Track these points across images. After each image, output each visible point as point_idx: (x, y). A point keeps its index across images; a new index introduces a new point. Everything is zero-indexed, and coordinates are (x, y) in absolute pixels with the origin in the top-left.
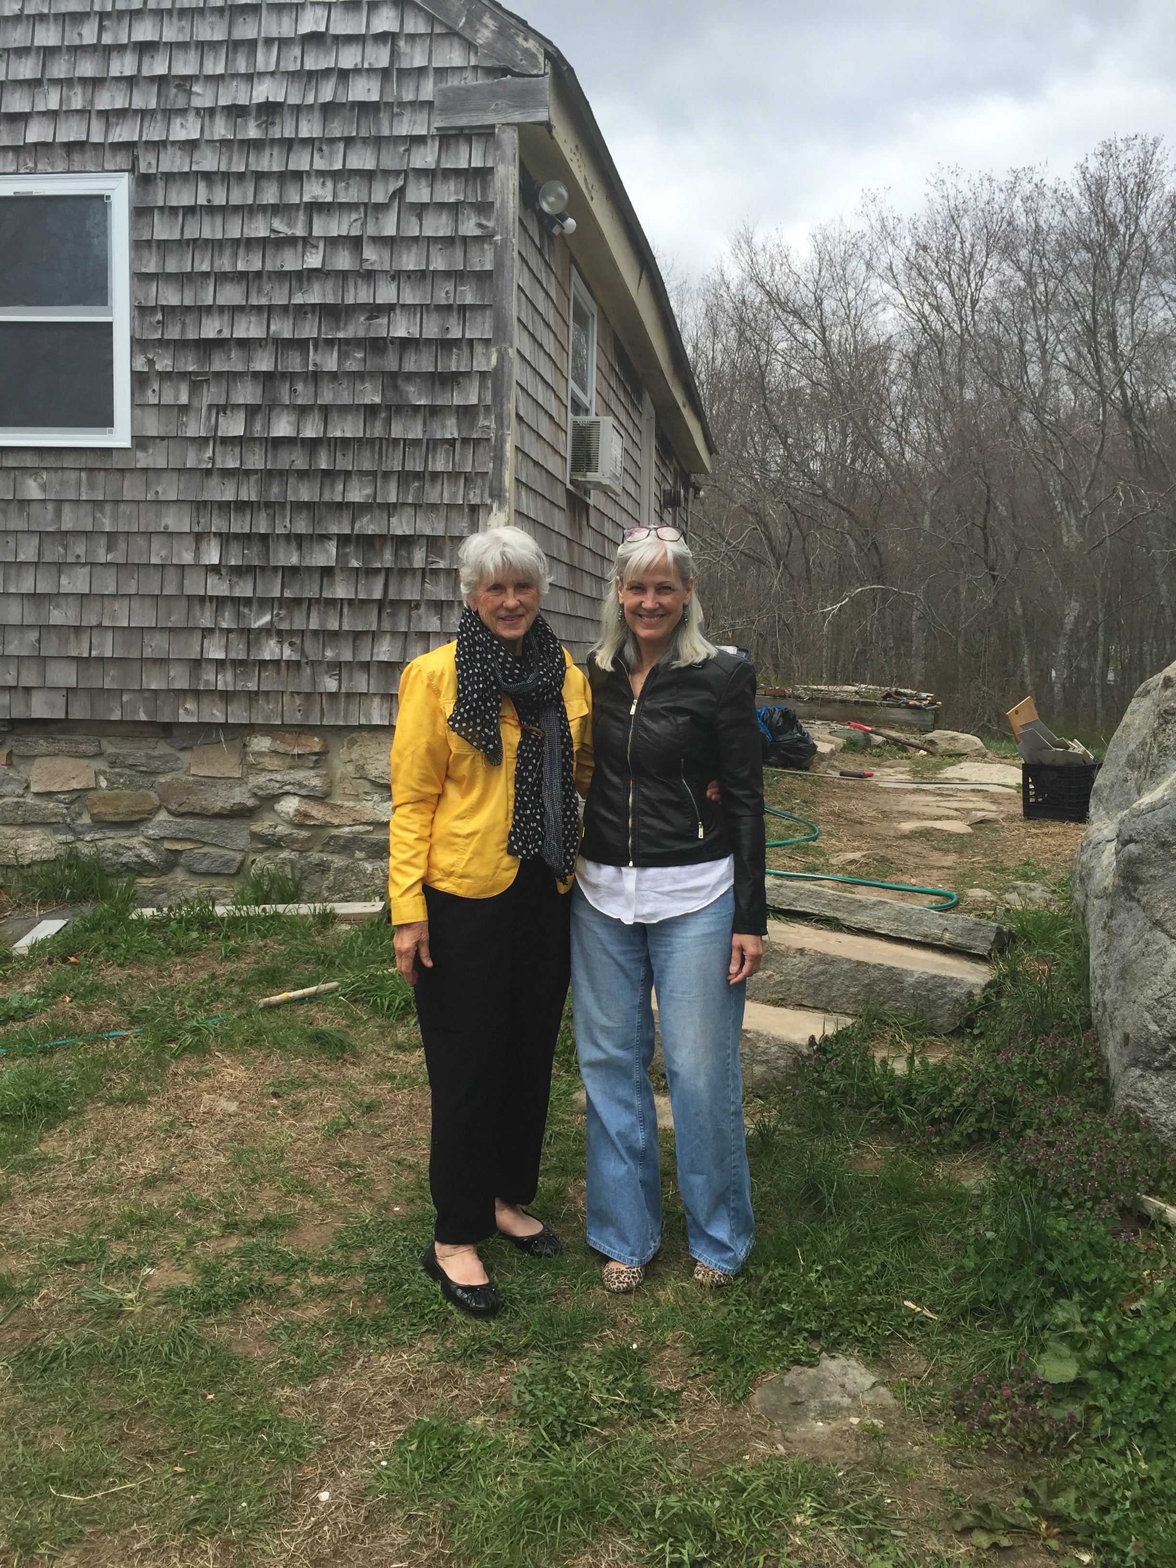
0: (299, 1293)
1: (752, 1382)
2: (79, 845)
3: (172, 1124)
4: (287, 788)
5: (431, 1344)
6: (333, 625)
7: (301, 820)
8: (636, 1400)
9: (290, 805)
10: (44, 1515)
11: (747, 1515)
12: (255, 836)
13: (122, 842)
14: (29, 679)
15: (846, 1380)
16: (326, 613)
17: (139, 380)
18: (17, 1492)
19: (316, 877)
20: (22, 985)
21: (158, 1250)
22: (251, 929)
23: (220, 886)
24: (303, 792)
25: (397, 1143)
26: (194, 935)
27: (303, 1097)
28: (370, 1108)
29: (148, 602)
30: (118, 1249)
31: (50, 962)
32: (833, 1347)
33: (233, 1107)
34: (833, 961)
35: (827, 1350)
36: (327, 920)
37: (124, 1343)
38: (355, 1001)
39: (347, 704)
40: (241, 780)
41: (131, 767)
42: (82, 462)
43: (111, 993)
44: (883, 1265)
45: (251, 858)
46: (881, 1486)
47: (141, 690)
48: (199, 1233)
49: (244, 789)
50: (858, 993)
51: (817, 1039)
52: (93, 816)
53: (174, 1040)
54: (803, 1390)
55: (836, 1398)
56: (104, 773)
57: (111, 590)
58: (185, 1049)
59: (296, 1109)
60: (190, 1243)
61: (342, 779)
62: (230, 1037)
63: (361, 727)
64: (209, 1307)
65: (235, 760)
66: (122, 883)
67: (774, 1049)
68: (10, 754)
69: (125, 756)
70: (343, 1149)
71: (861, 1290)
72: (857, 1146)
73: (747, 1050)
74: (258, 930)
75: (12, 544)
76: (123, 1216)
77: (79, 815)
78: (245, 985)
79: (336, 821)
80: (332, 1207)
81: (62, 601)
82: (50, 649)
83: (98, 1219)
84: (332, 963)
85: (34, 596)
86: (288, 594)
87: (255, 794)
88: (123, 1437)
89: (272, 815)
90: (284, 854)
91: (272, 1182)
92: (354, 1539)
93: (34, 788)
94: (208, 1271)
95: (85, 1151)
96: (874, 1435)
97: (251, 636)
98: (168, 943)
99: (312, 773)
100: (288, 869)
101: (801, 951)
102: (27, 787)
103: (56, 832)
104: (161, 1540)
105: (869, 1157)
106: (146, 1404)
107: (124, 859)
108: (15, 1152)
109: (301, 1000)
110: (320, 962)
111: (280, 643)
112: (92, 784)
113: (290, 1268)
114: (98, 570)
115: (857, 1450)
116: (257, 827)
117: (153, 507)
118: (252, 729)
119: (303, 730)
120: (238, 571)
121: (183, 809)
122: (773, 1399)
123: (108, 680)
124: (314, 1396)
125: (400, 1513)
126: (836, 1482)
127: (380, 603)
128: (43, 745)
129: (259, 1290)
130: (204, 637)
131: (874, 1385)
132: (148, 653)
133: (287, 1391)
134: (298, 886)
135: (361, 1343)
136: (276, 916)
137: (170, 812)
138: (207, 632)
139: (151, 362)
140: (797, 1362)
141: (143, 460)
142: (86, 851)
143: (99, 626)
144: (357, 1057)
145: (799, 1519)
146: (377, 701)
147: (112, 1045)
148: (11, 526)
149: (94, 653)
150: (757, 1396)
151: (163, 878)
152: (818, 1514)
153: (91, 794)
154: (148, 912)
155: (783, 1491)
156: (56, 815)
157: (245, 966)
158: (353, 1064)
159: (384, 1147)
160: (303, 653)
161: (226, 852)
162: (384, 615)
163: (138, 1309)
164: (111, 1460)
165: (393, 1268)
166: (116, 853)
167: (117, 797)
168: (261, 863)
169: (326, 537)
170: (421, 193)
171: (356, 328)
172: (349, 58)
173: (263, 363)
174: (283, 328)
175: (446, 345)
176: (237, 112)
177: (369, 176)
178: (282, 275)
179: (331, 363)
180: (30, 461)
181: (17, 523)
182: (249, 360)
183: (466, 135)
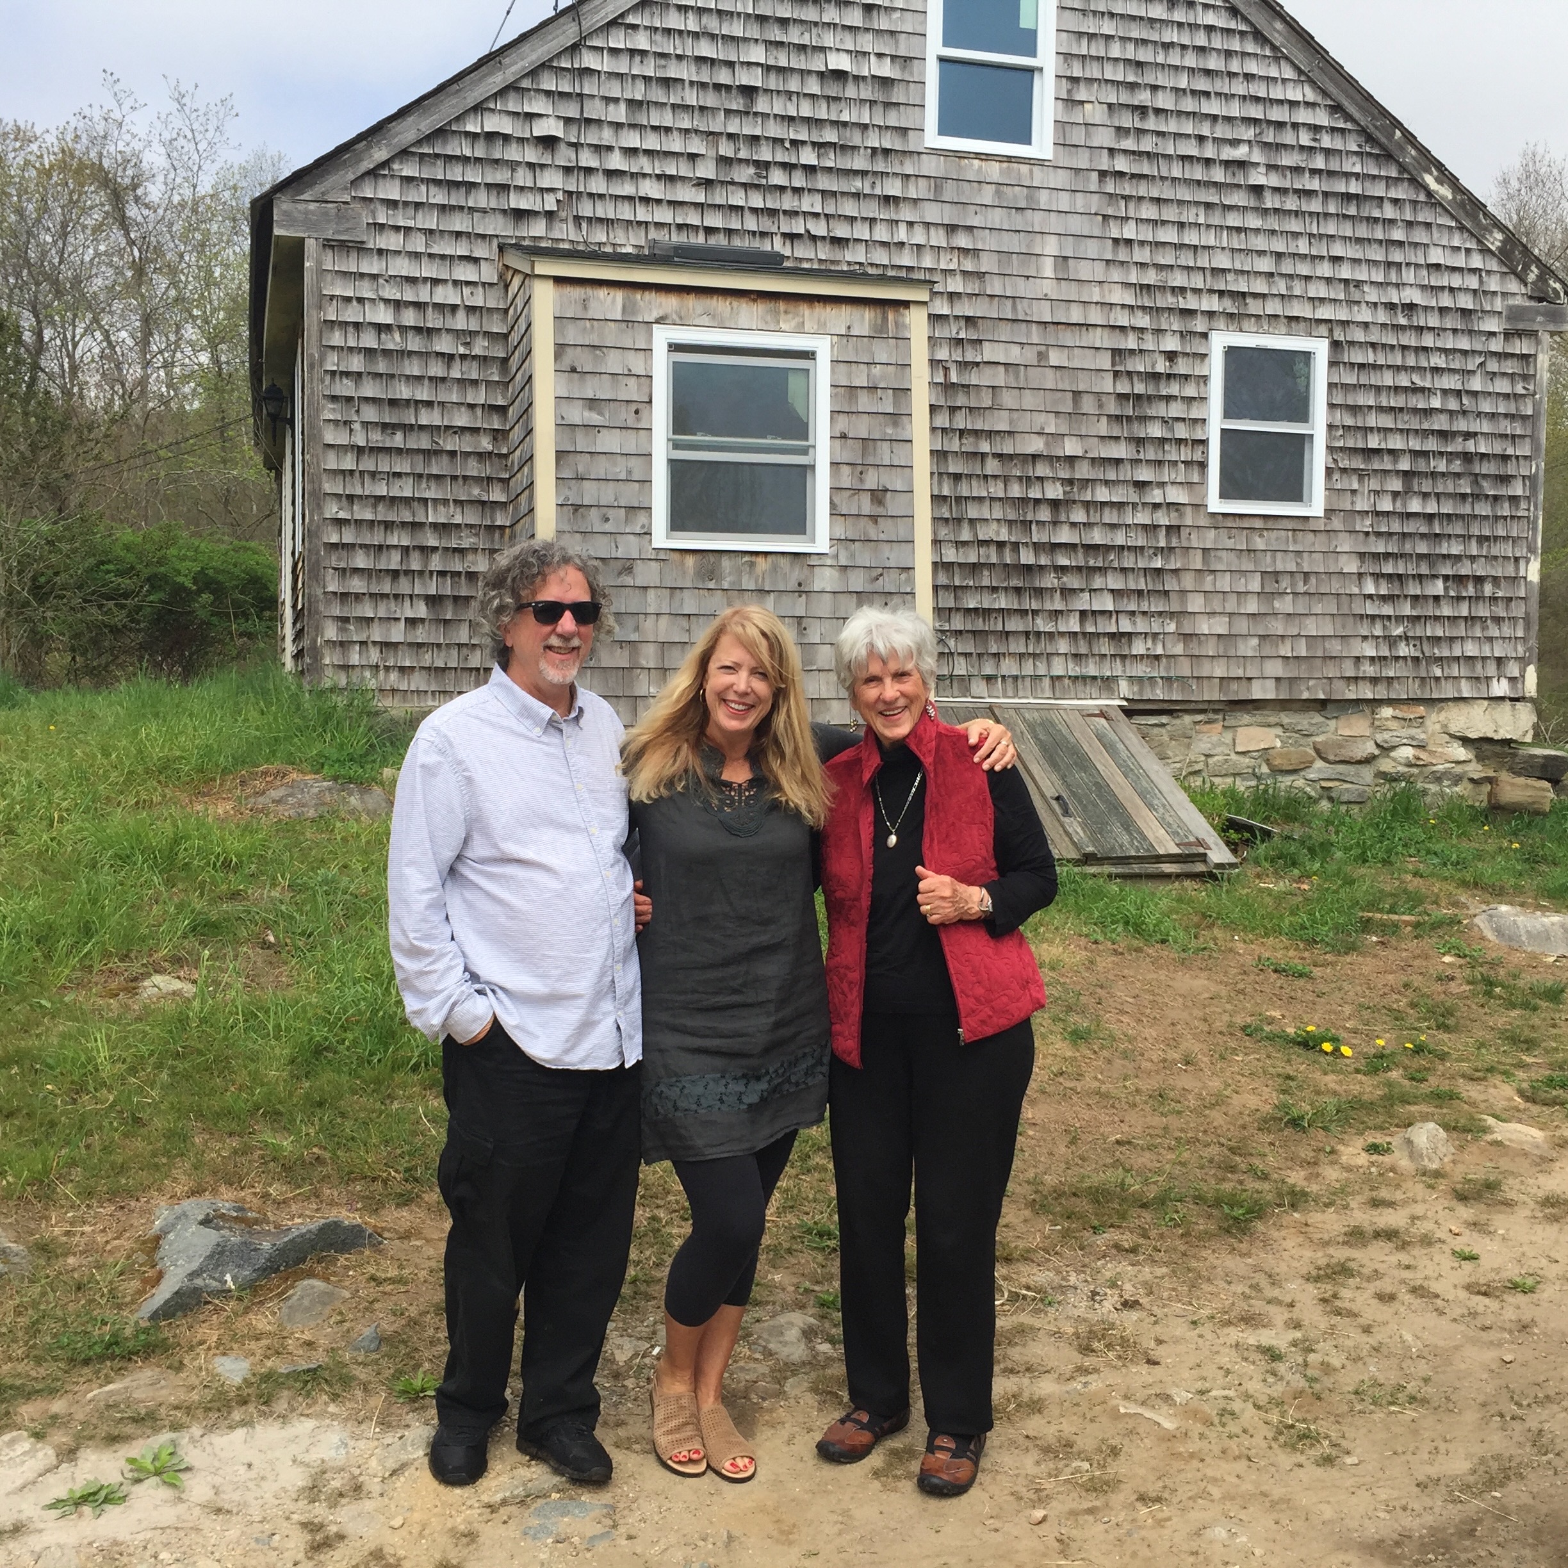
2: (1262, 787)
4: (1403, 741)
6: (1439, 633)
7: (1415, 762)
9: (1404, 752)
13: (1292, 783)
16: (1434, 625)
17: (1328, 472)
24: (1413, 743)
40: (1370, 738)
41: (1298, 731)
42: (1290, 525)
45: (1375, 790)
47: (1322, 678)
49: (1370, 743)
52: (1272, 767)
56: (1279, 736)
57: (1306, 610)
61: (1434, 734)
65: (1367, 723)
68: (1223, 725)
69: (1295, 724)
77: (1262, 766)
79: (1433, 762)
81: (1274, 618)
82: (1266, 651)
85: (1256, 615)
86: (1413, 613)
87: (1378, 746)
89: (1392, 760)
93: (1238, 749)
97: (1392, 641)
99: (1419, 730)
102: (1233, 748)
103: (1246, 779)
111: (1408, 645)
112: (1273, 745)
114: (1298, 598)
119: (1414, 702)
120: (1384, 598)
121: (1335, 759)
127: (1466, 619)
128: (1246, 718)
130: (1362, 641)
137: (1327, 761)
138: (1365, 638)
139: (1336, 461)
141: (1330, 525)
143: (1298, 635)
146: (1463, 682)
148: (1244, 568)
149: (1294, 654)
153: (1270, 751)
156: (1248, 767)
160: (1421, 651)
161: (1358, 787)
162: (1468, 626)
167: (1289, 753)
168: (1384, 792)
169: (1435, 576)
170: (1493, 366)
171: (1457, 446)
172: (1456, 281)
173: (1404, 465)
174: (1415, 444)
175: (1505, 458)
176: (1391, 306)
177: (1465, 353)
178: (1415, 411)
179: (1442, 466)
180: (1258, 524)
181: (1247, 565)
182: (1395, 462)
183: (1519, 334)
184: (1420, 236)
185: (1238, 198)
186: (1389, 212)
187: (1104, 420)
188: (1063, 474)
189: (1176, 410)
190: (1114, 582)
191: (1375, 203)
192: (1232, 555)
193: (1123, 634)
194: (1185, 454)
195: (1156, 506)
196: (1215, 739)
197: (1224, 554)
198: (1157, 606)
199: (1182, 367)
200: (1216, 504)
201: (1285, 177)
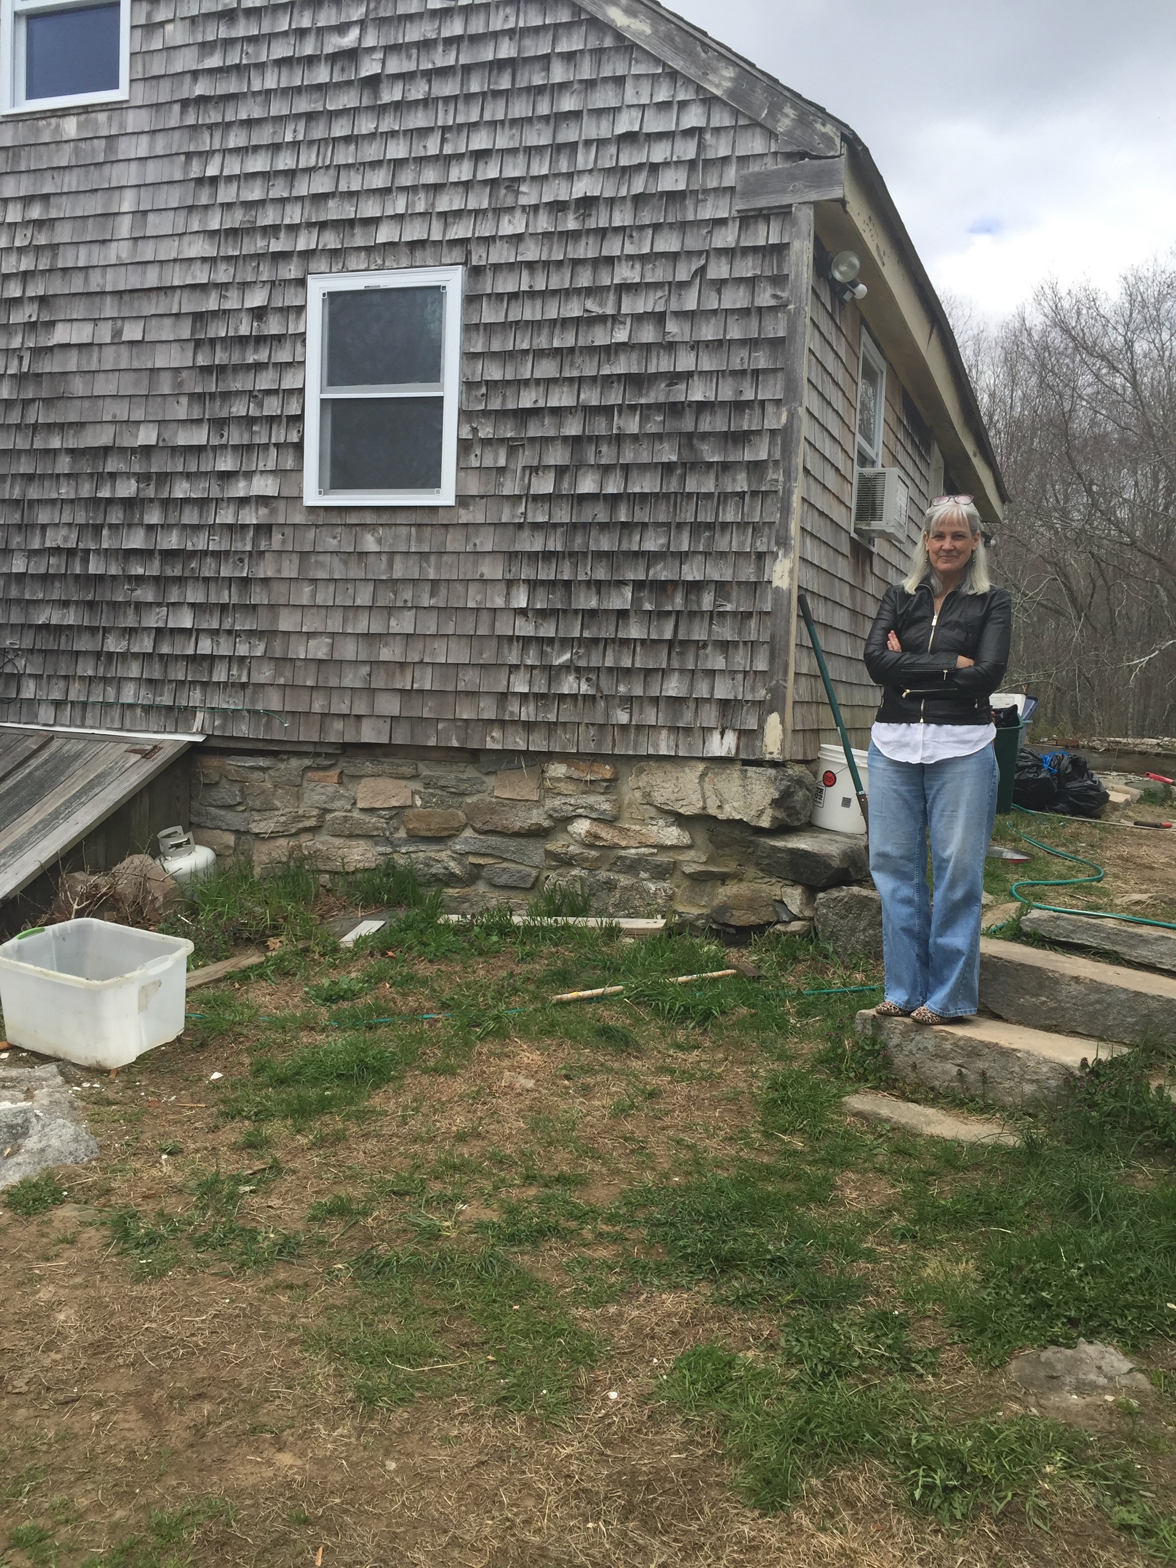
0: (590, 1237)
1: (1010, 1354)
2: (395, 856)
3: (478, 1092)
4: (580, 811)
5: (706, 1289)
6: (627, 663)
7: (591, 841)
8: (895, 1355)
9: (581, 827)
10: (382, 1378)
11: (998, 1458)
12: (549, 854)
13: (433, 855)
14: (360, 708)
15: (1103, 1363)
16: (620, 652)
17: (464, 446)
18: (361, 1359)
19: (603, 894)
20: (349, 973)
21: (469, 1192)
22: (544, 938)
23: (517, 899)
24: (594, 815)
25: (676, 1126)
26: (495, 938)
27: (591, 1081)
28: (652, 1095)
29: (464, 641)
30: (435, 1188)
31: (372, 955)
32: (1091, 1336)
33: (530, 1084)
34: (1110, 990)
35: (1084, 1336)
36: (613, 933)
37: (443, 1259)
38: (638, 1004)
39: (637, 736)
40: (539, 803)
41: (443, 788)
42: (412, 519)
43: (424, 982)
44: (1148, 1270)
45: (545, 874)
46: (1132, 1453)
47: (455, 719)
48: (503, 1181)
49: (541, 810)
50: (1136, 1023)
51: (1090, 1062)
52: (408, 831)
53: (478, 1026)
54: (1059, 1366)
55: (1092, 1377)
56: (419, 793)
57: (432, 630)
58: (488, 1033)
59: (586, 1091)
60: (496, 1188)
61: (630, 805)
62: (527, 1026)
63: (649, 757)
64: (513, 1239)
65: (533, 784)
66: (432, 892)
67: (1044, 1070)
68: (342, 772)
69: (438, 778)
70: (628, 1126)
71: (1124, 1289)
72: (1128, 1166)
73: (1017, 1069)
74: (551, 939)
75: (351, 591)
76: (439, 1161)
77: (397, 829)
78: (540, 983)
79: (623, 843)
80: (618, 1171)
81: (390, 640)
82: (379, 682)
83: (419, 1162)
84: (617, 970)
85: (367, 635)
86: (586, 634)
87: (550, 816)
88: (444, 1330)
89: (565, 836)
90: (575, 872)
91: (565, 1147)
92: (639, 1431)
93: (360, 805)
94: (512, 1211)
95: (405, 1108)
96: (1129, 1412)
97: (553, 673)
98: (471, 944)
99: (603, 798)
100: (578, 886)
101: (1076, 979)
102: (354, 804)
103: (376, 844)
104: (477, 1409)
105: (1140, 1177)
106: (462, 1307)
107: (433, 871)
108: (349, 1104)
109: (590, 1000)
110: (604, 968)
111: (578, 678)
112: (409, 803)
113: (583, 1216)
114: (421, 613)
115: (1110, 1423)
116: (550, 847)
117: (471, 558)
118: (550, 756)
119: (596, 758)
120: (543, 614)
121: (486, 828)
122: (1028, 1370)
123: (426, 710)
124: (605, 1318)
125: (679, 1417)
126: (1088, 1445)
127: (671, 643)
128: (369, 767)
129: (555, 1230)
130: (510, 673)
131: (1131, 1371)
132: (461, 687)
133: (581, 1311)
134: (586, 901)
135: (644, 1282)
136: (566, 927)
137: (476, 830)
138: (513, 668)
139: (475, 430)
140: (1054, 1342)
141: (465, 517)
142: (401, 862)
143: (421, 662)
144: (640, 1052)
145: (1048, 1469)
146: (664, 733)
147: (426, 1026)
148: (351, 575)
149: (415, 686)
150: (1013, 1366)
151: (467, 889)
152: (1067, 1467)
153: (407, 811)
154: (454, 918)
155: (1034, 1443)
156: (377, 829)
157: (539, 967)
158: (636, 1057)
159: (664, 1129)
160: (598, 688)
161: (521, 867)
162: (674, 654)
163: (454, 1235)
164: (437, 1345)
165: (673, 1225)
166: (427, 865)
167: (430, 815)
168: (555, 879)
169: (623, 583)
170: (719, 270)
171: (656, 395)
172: (659, 153)
173: (573, 428)
174: (591, 397)
175: (739, 406)
176: (558, 207)
177: (674, 257)
178: (592, 350)
179: (633, 426)
180: (369, 519)
181: (356, 572)
182: (560, 426)
183: (764, 215)
184: (604, 98)
185: (348, 100)
186: (559, 73)
187: (184, 400)
188: (137, 468)
189: (265, 381)
190: (195, 595)
191: (537, 67)
192: (336, 559)
193: (204, 657)
194: (279, 435)
195: (243, 501)
196: (330, 790)
197: (327, 558)
198: (244, 623)
199: (273, 327)
200: (312, 496)
201: (409, 57)
